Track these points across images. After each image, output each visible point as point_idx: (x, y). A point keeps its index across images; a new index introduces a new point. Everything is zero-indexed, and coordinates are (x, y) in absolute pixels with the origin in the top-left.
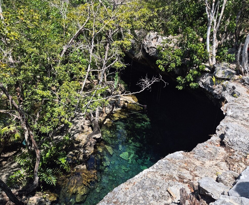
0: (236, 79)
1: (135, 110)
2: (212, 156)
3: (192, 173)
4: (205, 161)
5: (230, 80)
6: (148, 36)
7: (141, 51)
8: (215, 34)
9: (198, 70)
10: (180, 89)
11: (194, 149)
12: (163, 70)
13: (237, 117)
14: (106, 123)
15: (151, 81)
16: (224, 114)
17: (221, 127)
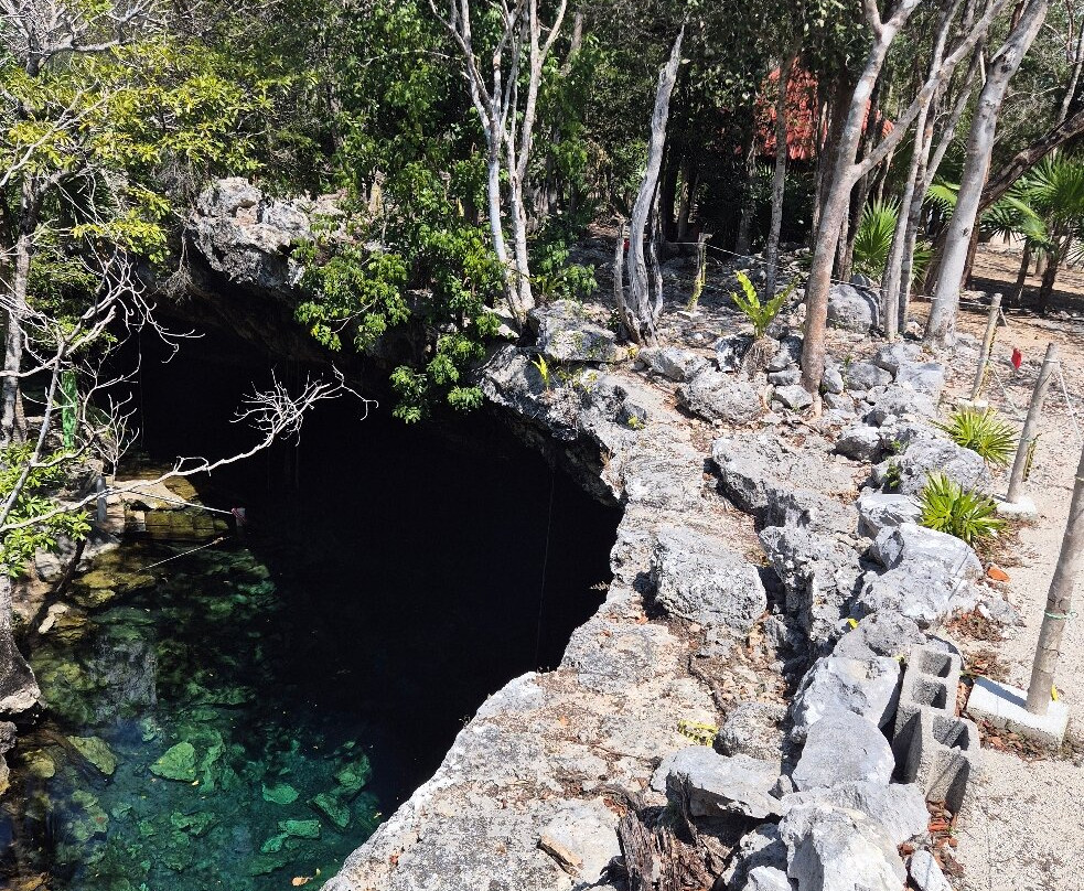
0: (619, 358)
1: (191, 540)
2: (640, 664)
3: (599, 750)
4: (621, 691)
5: (600, 367)
6: (207, 194)
7: (185, 264)
8: (519, 192)
9: (471, 333)
10: (410, 421)
11: (566, 654)
12: (336, 344)
13: (663, 502)
14: (52, 628)
15: (303, 399)
16: (617, 495)
17: (626, 548)
